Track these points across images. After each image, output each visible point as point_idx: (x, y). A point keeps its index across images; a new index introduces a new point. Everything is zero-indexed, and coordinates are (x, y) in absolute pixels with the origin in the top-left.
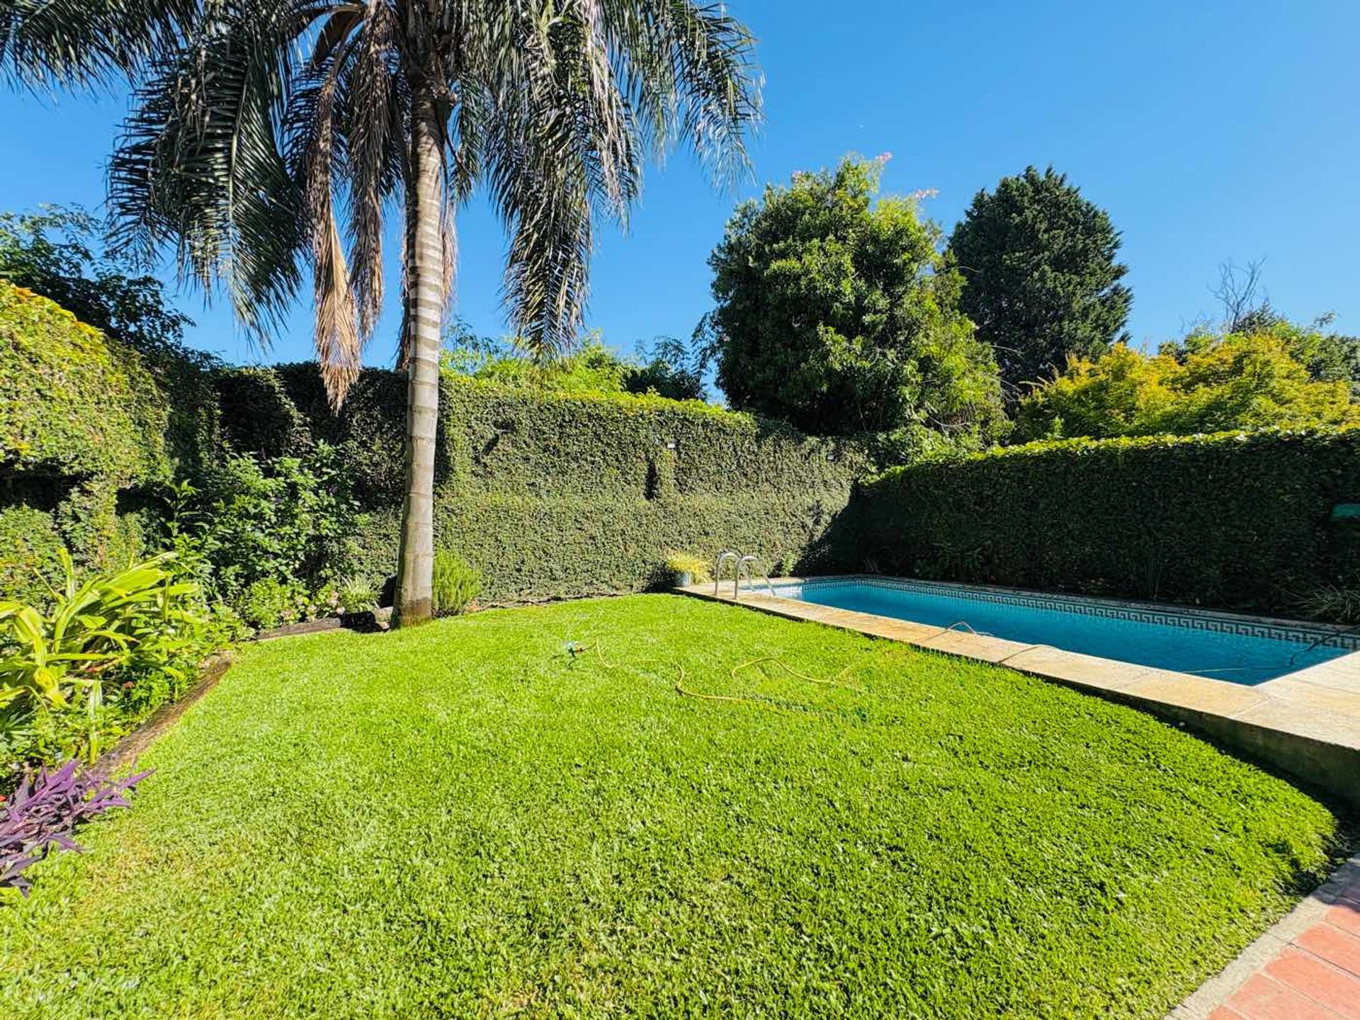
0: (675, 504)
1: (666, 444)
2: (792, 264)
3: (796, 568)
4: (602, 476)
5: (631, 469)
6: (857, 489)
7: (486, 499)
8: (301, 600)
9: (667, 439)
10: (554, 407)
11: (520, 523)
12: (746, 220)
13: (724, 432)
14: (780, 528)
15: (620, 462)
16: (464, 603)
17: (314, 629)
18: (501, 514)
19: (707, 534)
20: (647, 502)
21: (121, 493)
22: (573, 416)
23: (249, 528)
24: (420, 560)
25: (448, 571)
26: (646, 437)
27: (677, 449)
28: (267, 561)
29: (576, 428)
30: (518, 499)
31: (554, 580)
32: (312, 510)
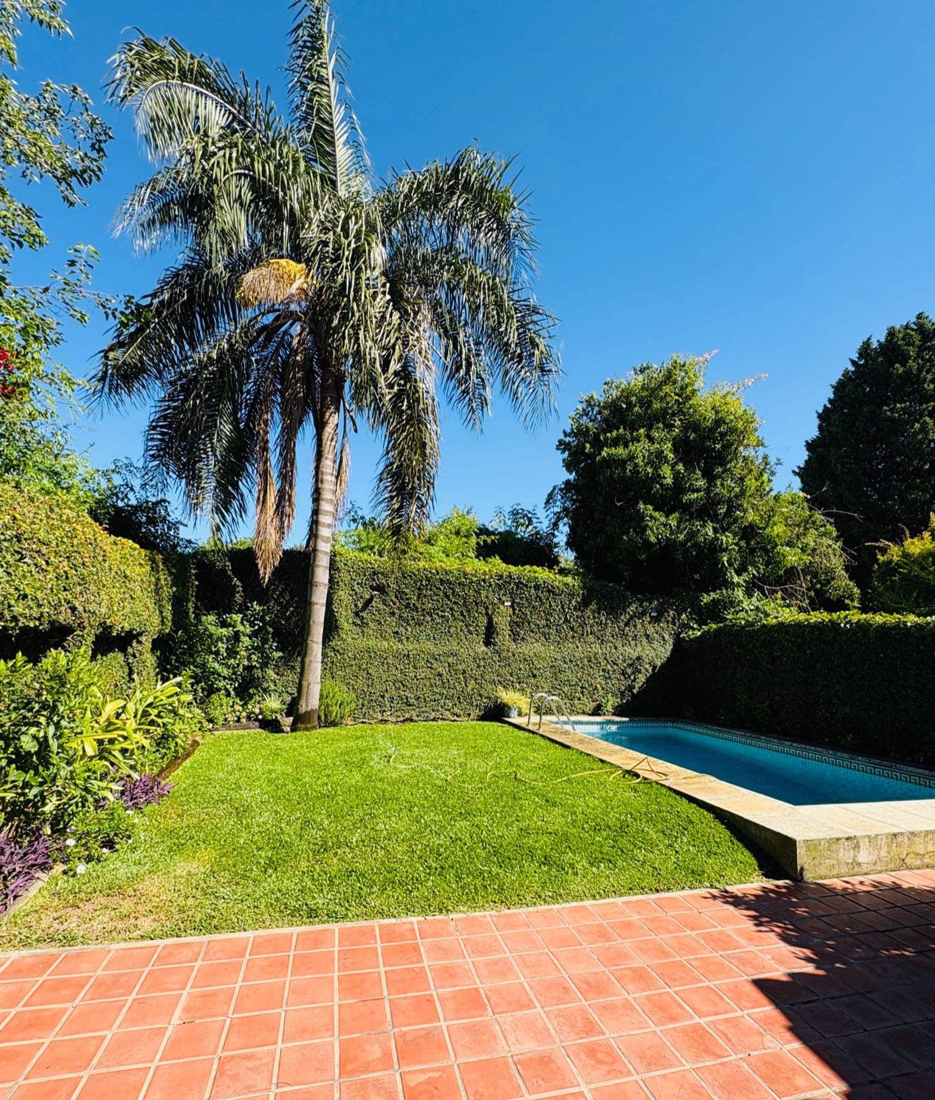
0: (508, 651)
1: (503, 603)
2: (620, 451)
3: (615, 708)
4: (450, 627)
5: (473, 622)
6: (678, 642)
7: (362, 643)
8: (237, 707)
9: (504, 598)
10: (415, 575)
11: (385, 661)
12: (589, 409)
13: (553, 592)
14: (602, 673)
15: (464, 617)
16: (342, 718)
17: (244, 728)
18: (372, 654)
19: (534, 676)
20: (486, 648)
21: (154, 641)
22: (429, 581)
23: (211, 660)
24: (311, 686)
25: (331, 695)
26: (487, 597)
27: (512, 606)
28: (220, 681)
29: (431, 590)
30: (385, 643)
31: (410, 705)
32: (247, 649)
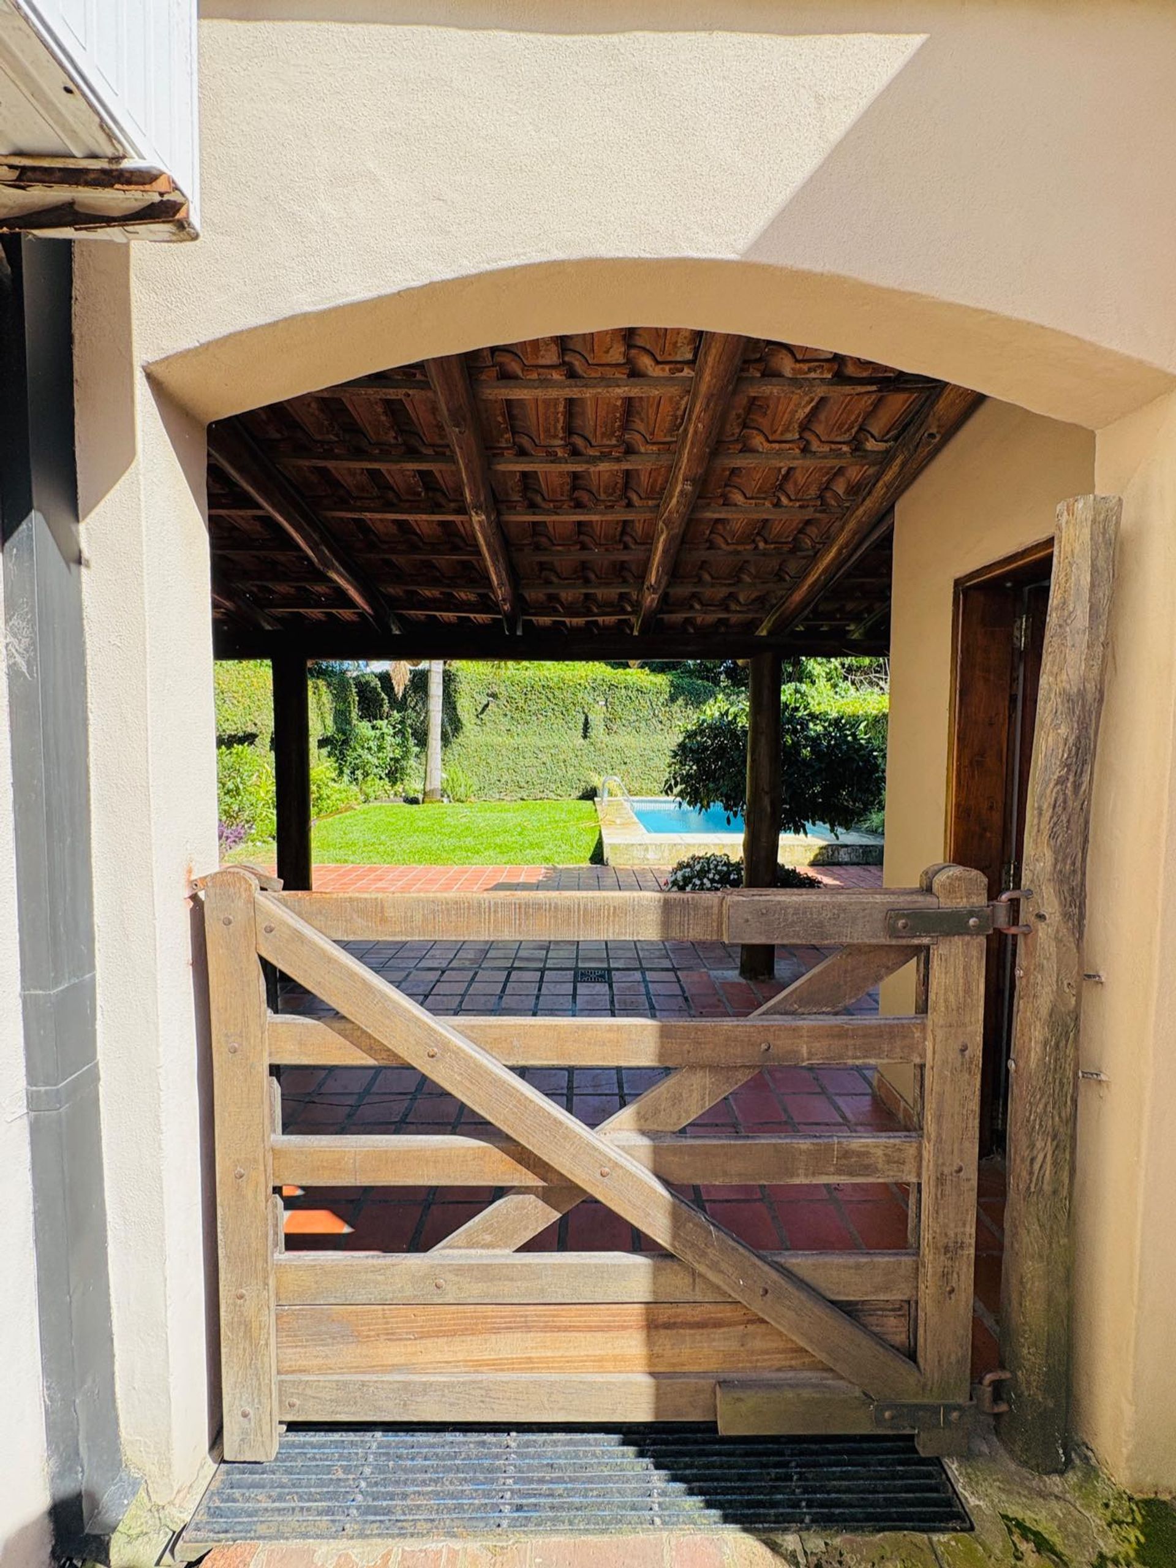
0: (602, 743)
1: (598, 702)
4: (552, 724)
5: (572, 720)
7: (482, 739)
8: (387, 787)
9: (598, 699)
11: (500, 753)
13: (643, 691)
15: (564, 715)
16: (468, 797)
17: (393, 802)
18: (490, 748)
19: (625, 763)
20: (583, 741)
21: (319, 741)
23: (365, 754)
24: (433, 771)
26: (583, 698)
27: (605, 705)
28: (373, 768)
30: (500, 739)
31: (521, 788)
32: (391, 745)
